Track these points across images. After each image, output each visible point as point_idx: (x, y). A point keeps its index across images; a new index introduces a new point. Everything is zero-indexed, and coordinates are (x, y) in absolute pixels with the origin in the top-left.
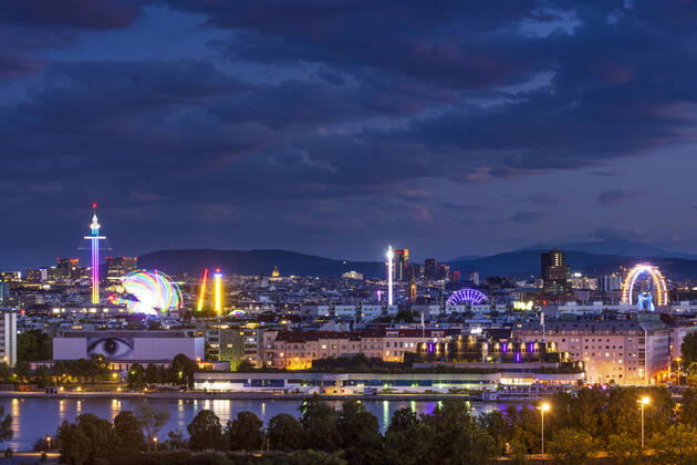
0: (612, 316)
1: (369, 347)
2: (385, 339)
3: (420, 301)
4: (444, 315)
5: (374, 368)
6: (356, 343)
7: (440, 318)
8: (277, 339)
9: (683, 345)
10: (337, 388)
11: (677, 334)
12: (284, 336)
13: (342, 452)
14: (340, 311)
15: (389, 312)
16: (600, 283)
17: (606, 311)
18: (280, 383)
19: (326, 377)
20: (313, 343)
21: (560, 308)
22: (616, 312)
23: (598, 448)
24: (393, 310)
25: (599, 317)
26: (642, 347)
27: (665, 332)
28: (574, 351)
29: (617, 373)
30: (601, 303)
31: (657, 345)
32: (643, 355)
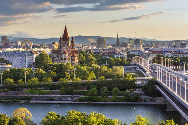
0: (18, 52)
9: (35, 59)
16: (16, 44)
17: (17, 50)
21: (6, 50)
23: (15, 83)
25: (15, 52)
26: (26, 59)
27: (31, 56)
28: (9, 60)
29: (20, 65)
30: (16, 48)
31: (29, 59)
32: (26, 61)
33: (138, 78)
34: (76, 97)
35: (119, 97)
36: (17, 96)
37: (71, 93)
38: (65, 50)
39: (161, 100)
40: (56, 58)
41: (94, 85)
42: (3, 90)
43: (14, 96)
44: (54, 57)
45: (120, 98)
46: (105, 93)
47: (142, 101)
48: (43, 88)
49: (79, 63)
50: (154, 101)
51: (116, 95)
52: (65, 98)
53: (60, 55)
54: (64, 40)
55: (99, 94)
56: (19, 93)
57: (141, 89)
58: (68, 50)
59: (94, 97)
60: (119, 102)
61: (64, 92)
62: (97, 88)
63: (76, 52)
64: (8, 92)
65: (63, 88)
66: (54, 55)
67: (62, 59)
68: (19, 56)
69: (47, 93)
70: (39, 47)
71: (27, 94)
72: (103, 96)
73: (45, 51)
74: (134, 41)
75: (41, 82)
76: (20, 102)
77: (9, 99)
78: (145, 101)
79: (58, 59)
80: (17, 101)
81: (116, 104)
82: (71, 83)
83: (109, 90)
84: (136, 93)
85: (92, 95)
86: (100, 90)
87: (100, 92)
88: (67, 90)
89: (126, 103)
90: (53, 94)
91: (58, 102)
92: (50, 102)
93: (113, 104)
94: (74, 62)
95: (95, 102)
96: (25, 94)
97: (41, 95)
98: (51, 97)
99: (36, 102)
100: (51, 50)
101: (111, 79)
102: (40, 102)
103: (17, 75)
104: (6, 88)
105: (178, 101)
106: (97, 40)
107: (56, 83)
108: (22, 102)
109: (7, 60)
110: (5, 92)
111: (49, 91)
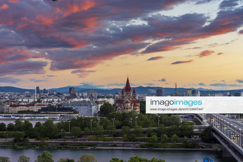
0: (85, 101)
1: (31, 108)
2: (34, 107)
3: (42, 98)
4: (47, 101)
5: (32, 113)
6: (28, 107)
7: (47, 102)
8: (10, 106)
9: (100, 108)
10: (23, 117)
11: (99, 106)
12: (11, 106)
13: (24, 132)
14: (24, 100)
15: (35, 100)
16: (82, 94)
17: (83, 100)
18: (10, 116)
19: (21, 115)
20: (18, 107)
21: (73, 100)
22: (86, 101)
23: (82, 130)
24: (36, 100)
25: (82, 102)
26: (91, 108)
27: (96, 105)
28: (77, 109)
29: (86, 114)
30: (82, 99)
31: (95, 108)
32: (91, 110)
33: (195, 126)
34: (138, 143)
35: (177, 143)
36: (83, 143)
37: (133, 140)
38: (128, 100)
39: (217, 146)
40: (119, 108)
41: (155, 133)
42: (70, 137)
43: (80, 143)
44: (117, 106)
45: (178, 145)
46: (165, 139)
47: (199, 147)
48: (108, 135)
49: (140, 112)
50: (211, 147)
51: (175, 142)
52: (128, 145)
53: (122, 105)
54: (126, 91)
55: (159, 141)
56: (85, 140)
57: (198, 136)
58: (130, 100)
59: (155, 143)
60: (178, 148)
61: (127, 139)
62: (157, 136)
63: (138, 101)
64: (76, 139)
65: (125, 135)
66: (117, 105)
67: (125, 108)
68: (85, 105)
69: (111, 140)
70: (103, 97)
71: (93, 140)
72: (163, 143)
73: (109, 101)
74: (191, 91)
75: (105, 130)
76: (86, 148)
77: (76, 145)
78: (202, 148)
79: (120, 109)
80: (84, 148)
81: (175, 150)
82: (133, 130)
83: (168, 137)
84: (193, 140)
85: (152, 142)
86: (160, 137)
87: (160, 139)
88: (129, 137)
89: (184, 149)
90: (117, 141)
91: (121, 148)
92: (114, 148)
93: (172, 150)
94: (135, 110)
95: (155, 148)
96: (91, 141)
97: (105, 142)
98: (115, 144)
99: (101, 148)
100: (114, 100)
101: (170, 127)
102: (104, 148)
103: (83, 124)
104: (73, 135)
105: (233, 147)
106: (157, 91)
107: (119, 130)
108: (88, 148)
109: (74, 110)
110: (72, 139)
111: (113, 138)
